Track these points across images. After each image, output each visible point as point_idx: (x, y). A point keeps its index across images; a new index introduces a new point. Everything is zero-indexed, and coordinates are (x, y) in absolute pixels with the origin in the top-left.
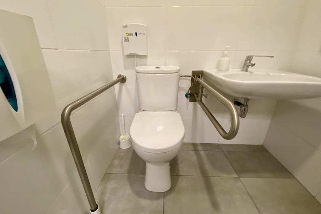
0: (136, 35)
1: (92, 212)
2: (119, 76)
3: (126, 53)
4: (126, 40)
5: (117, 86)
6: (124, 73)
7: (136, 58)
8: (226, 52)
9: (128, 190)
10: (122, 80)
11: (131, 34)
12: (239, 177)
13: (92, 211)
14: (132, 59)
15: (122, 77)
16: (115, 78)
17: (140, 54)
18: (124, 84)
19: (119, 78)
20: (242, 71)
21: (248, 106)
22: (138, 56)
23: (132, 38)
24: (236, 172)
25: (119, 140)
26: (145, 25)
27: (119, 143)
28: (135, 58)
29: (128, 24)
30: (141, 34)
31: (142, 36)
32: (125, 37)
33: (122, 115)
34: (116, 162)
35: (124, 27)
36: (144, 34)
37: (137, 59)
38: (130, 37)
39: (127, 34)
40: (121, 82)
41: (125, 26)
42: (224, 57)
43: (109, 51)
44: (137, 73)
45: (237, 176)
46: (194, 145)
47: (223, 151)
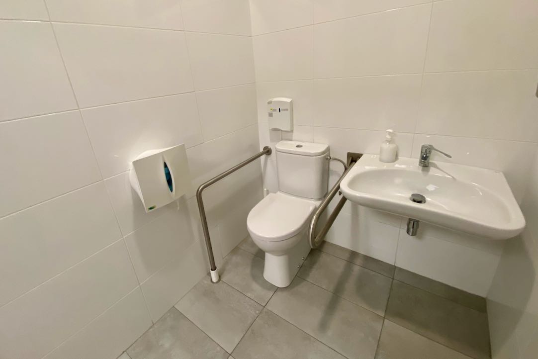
0: (280, 111)
1: (211, 271)
2: (265, 148)
3: (272, 127)
4: (271, 115)
5: (263, 157)
6: (269, 146)
9: (248, 271)
11: (275, 110)
12: (384, 318)
14: (276, 134)
15: (268, 149)
16: (261, 150)
18: (269, 156)
19: (266, 151)
23: (276, 114)
26: (289, 101)
29: (273, 100)
30: (285, 110)
31: (286, 112)
32: (270, 112)
33: (265, 189)
35: (268, 103)
36: (287, 110)
38: (274, 113)
39: (271, 109)
40: (266, 154)
41: (270, 103)
43: (257, 123)
44: (278, 151)
45: (383, 315)
46: (354, 254)
47: (393, 279)
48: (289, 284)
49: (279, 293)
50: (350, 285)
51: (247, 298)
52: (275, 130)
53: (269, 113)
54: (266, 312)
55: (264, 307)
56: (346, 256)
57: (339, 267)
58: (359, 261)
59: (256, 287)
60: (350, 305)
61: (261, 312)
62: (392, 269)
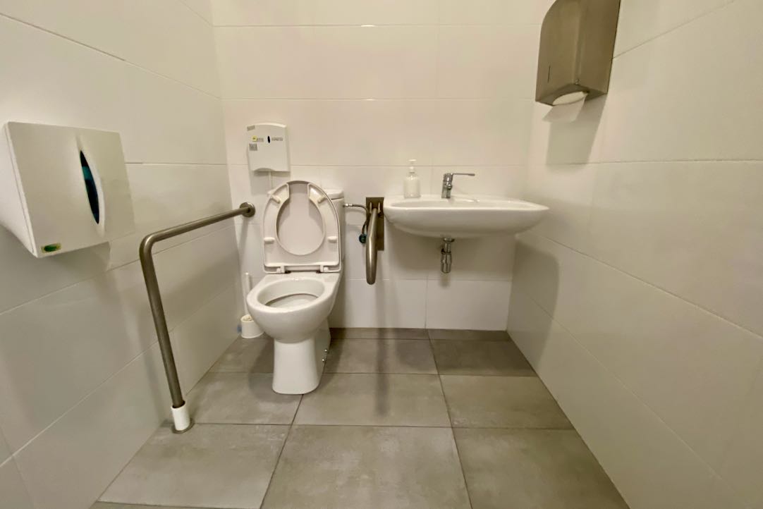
0: (269, 141)
1: (174, 410)
2: (244, 205)
3: (255, 168)
4: (253, 147)
5: (238, 220)
6: (251, 202)
7: (272, 175)
8: (412, 168)
10: (248, 212)
11: (261, 140)
12: (439, 375)
13: (174, 407)
14: (263, 178)
15: (247, 208)
16: (236, 206)
17: (276, 170)
18: (251, 218)
19: (243, 209)
20: (443, 197)
21: (450, 252)
22: (273, 173)
23: (263, 146)
24: (438, 367)
25: (240, 321)
26: (284, 126)
27: (240, 329)
28: (270, 176)
29: (256, 124)
30: (277, 139)
31: (279, 142)
32: (253, 143)
33: (247, 274)
34: (230, 357)
35: (249, 129)
36: (281, 139)
37: (274, 177)
38: (259, 145)
39: (254, 139)
40: (244, 215)
41: (252, 128)
42: (410, 176)
43: (226, 164)
45: (437, 373)
46: (382, 331)
47: (430, 340)
48: (317, 385)
49: (306, 400)
50: (392, 360)
51: (257, 427)
52: (261, 173)
53: (250, 145)
54: (297, 429)
55: (292, 425)
56: (375, 335)
57: (372, 347)
58: (390, 336)
59: (267, 407)
60: (401, 377)
61: (289, 434)
62: (425, 332)
